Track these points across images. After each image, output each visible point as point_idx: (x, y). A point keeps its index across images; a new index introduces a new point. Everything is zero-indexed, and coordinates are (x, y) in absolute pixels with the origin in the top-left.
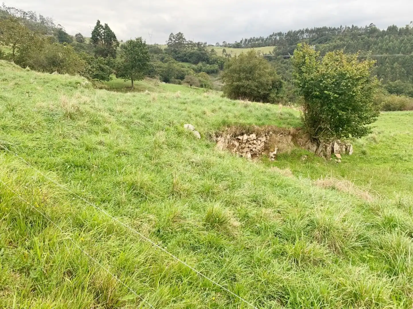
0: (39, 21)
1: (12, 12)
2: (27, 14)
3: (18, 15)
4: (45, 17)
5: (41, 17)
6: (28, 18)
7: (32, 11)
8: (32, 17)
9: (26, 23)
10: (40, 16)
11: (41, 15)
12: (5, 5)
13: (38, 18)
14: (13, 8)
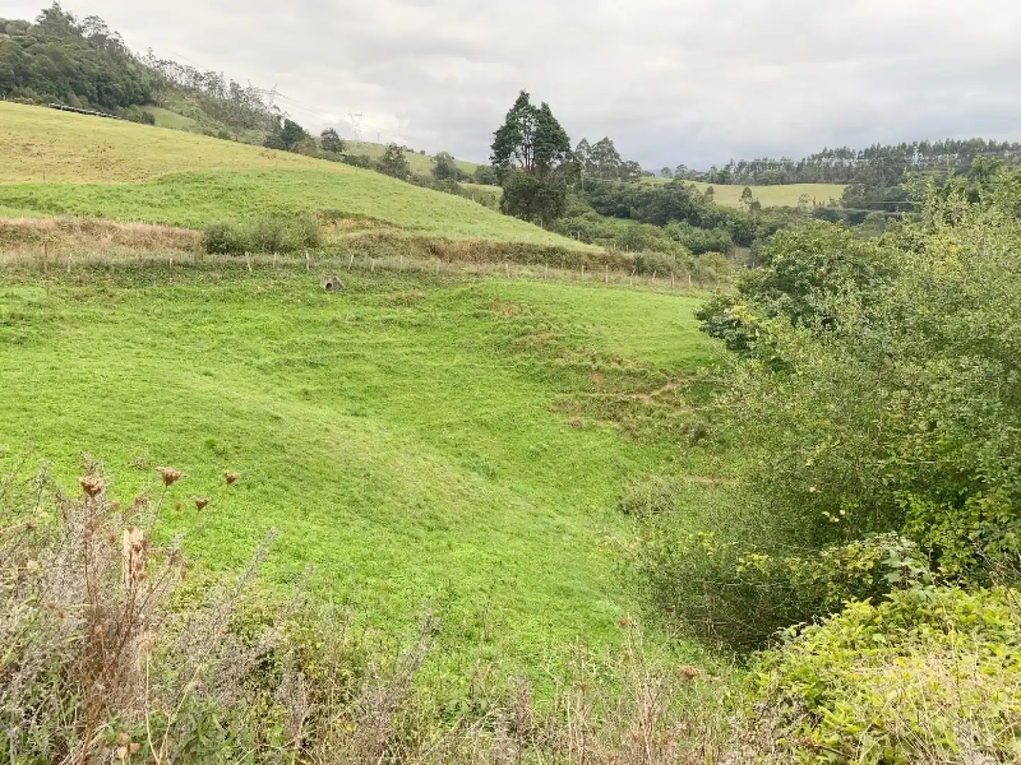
0: (228, 96)
1: (169, 71)
2: (202, 79)
3: (182, 80)
4: (244, 86)
5: (235, 87)
6: (204, 89)
7: (214, 73)
8: (212, 85)
9: (203, 99)
10: (233, 84)
11: (235, 81)
12: (153, 53)
13: (228, 89)
14: (171, 63)
